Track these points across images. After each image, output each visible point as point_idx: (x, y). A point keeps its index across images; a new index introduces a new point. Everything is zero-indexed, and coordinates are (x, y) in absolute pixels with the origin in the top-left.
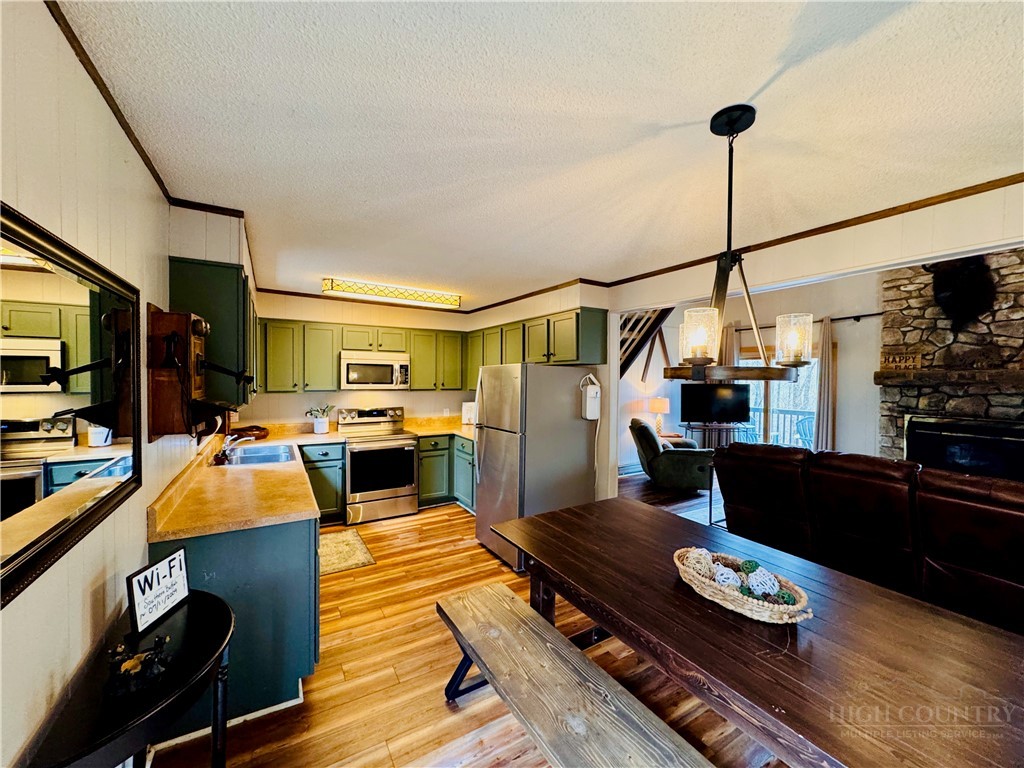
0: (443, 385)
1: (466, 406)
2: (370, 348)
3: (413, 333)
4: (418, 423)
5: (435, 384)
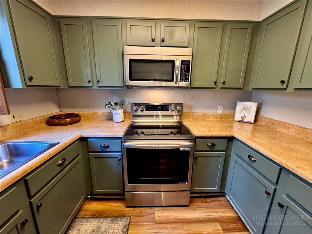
0: (224, 83)
1: (240, 105)
2: (153, 44)
3: (197, 24)
4: (196, 116)
5: (215, 83)
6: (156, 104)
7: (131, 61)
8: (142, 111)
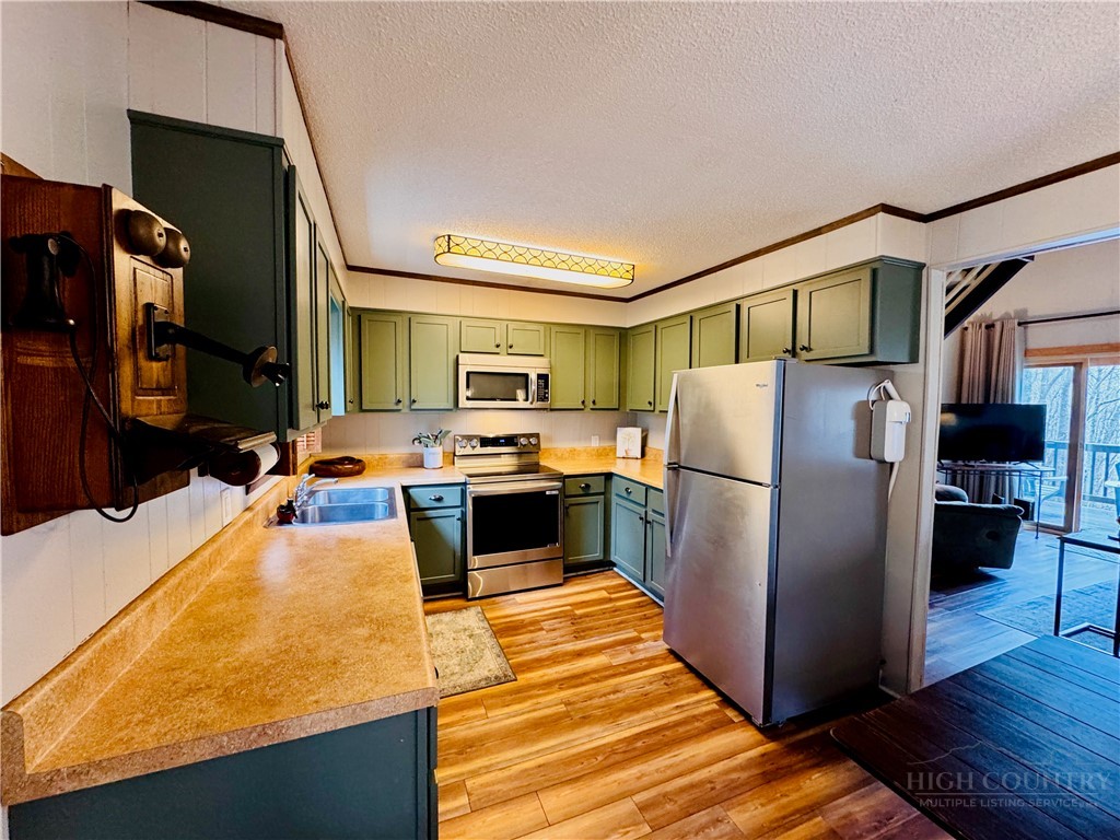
0: (594, 402)
1: (622, 433)
3: (554, 329)
4: (560, 455)
5: (583, 402)
6: (491, 436)
7: (468, 373)
8: (474, 447)
